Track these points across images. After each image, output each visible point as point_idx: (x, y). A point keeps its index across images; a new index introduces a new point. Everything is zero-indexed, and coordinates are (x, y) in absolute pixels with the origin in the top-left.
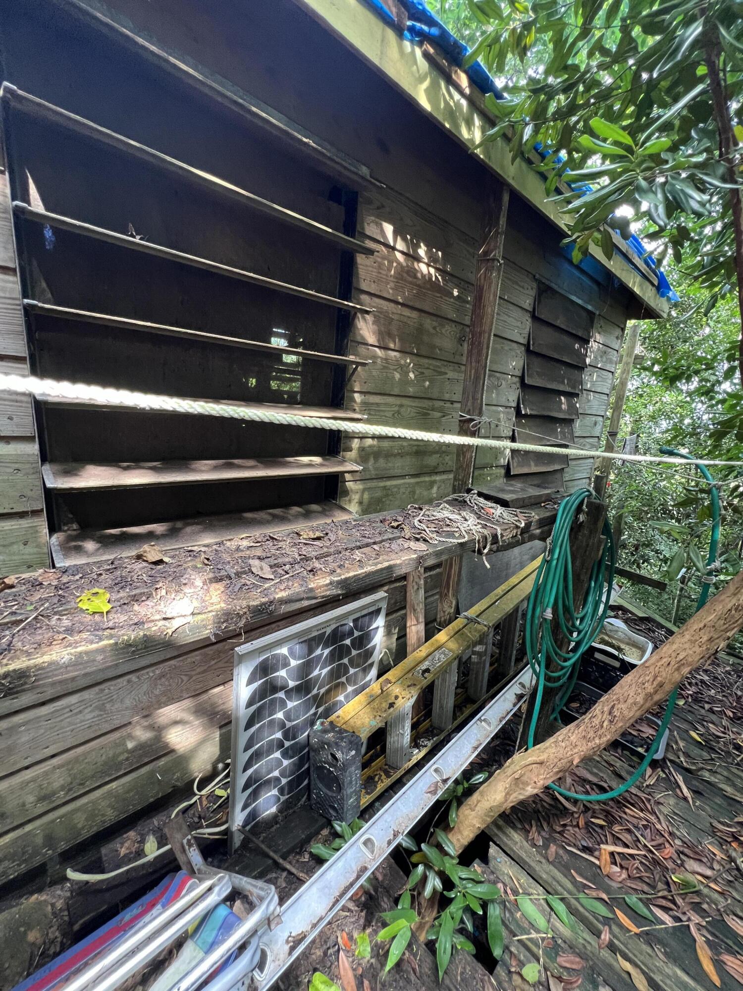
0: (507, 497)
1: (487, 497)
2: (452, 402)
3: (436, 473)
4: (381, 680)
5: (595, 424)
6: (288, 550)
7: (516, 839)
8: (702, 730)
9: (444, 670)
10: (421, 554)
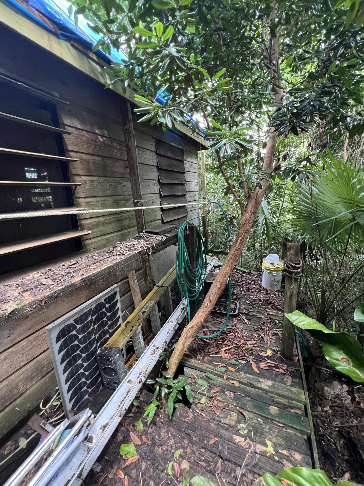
0: (157, 231)
1: (150, 233)
2: (129, 195)
3: (130, 228)
4: (125, 323)
5: (195, 195)
6: (59, 272)
7: (193, 362)
8: (249, 299)
9: (152, 309)
10: (121, 260)
